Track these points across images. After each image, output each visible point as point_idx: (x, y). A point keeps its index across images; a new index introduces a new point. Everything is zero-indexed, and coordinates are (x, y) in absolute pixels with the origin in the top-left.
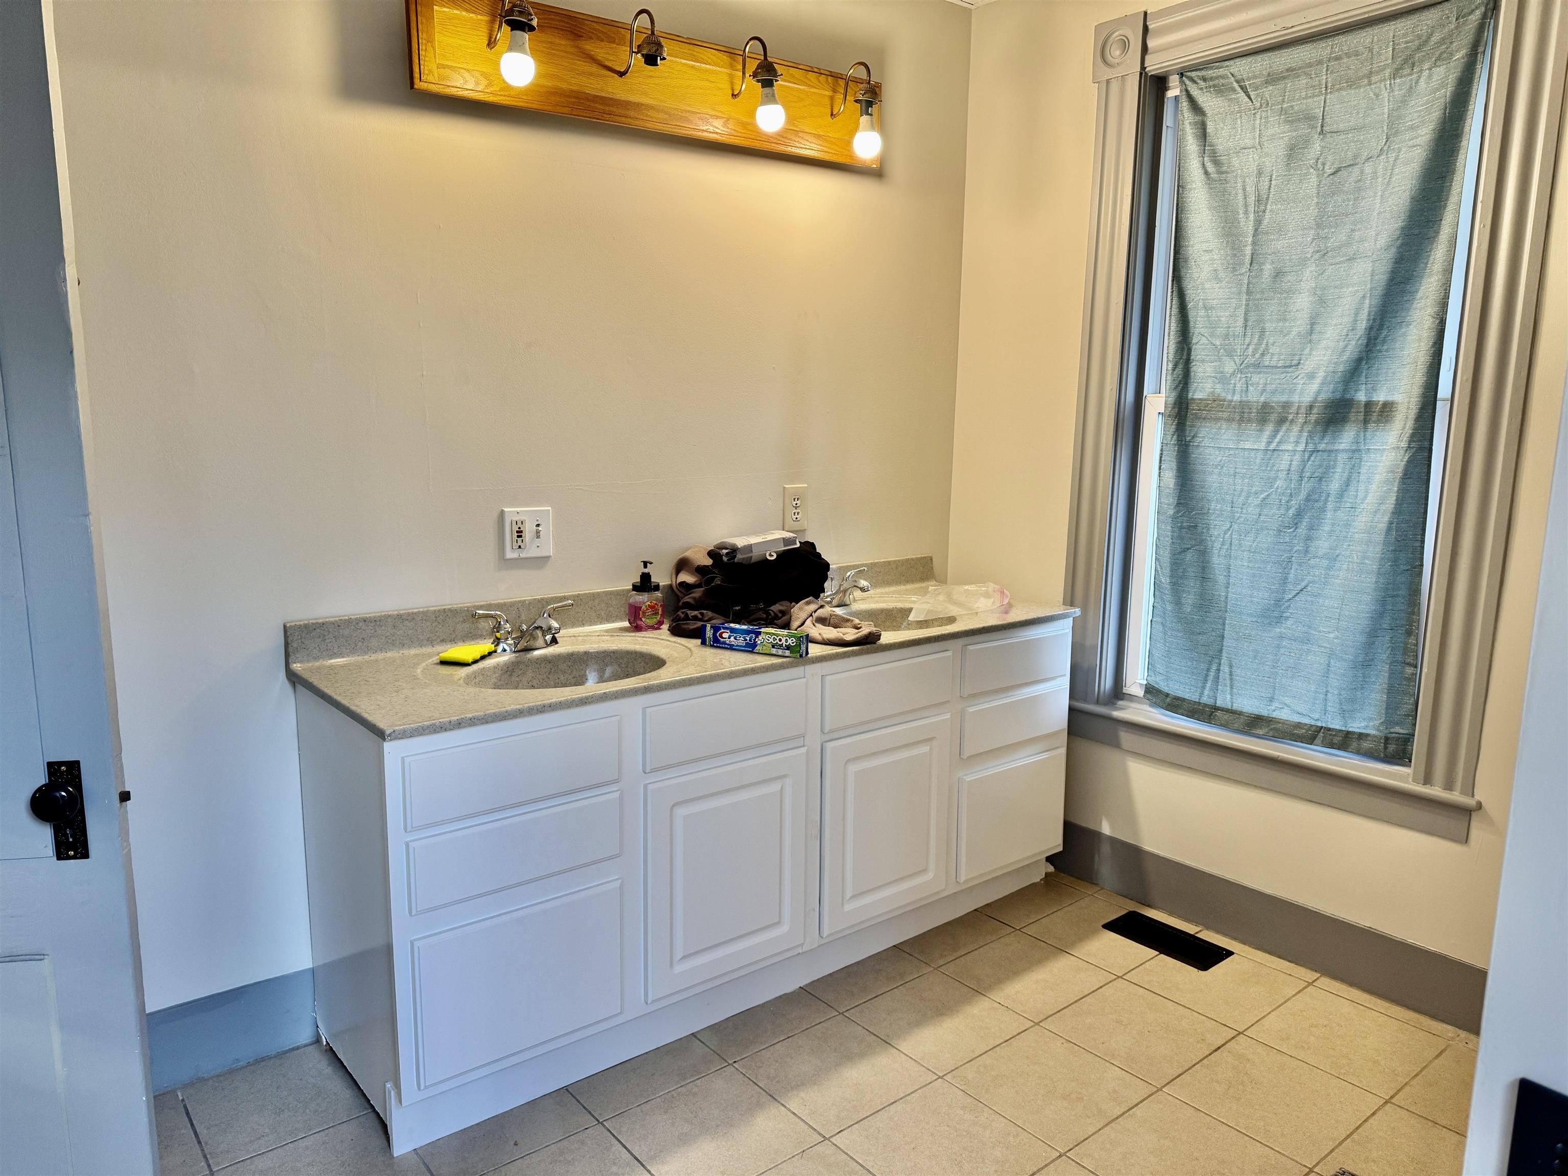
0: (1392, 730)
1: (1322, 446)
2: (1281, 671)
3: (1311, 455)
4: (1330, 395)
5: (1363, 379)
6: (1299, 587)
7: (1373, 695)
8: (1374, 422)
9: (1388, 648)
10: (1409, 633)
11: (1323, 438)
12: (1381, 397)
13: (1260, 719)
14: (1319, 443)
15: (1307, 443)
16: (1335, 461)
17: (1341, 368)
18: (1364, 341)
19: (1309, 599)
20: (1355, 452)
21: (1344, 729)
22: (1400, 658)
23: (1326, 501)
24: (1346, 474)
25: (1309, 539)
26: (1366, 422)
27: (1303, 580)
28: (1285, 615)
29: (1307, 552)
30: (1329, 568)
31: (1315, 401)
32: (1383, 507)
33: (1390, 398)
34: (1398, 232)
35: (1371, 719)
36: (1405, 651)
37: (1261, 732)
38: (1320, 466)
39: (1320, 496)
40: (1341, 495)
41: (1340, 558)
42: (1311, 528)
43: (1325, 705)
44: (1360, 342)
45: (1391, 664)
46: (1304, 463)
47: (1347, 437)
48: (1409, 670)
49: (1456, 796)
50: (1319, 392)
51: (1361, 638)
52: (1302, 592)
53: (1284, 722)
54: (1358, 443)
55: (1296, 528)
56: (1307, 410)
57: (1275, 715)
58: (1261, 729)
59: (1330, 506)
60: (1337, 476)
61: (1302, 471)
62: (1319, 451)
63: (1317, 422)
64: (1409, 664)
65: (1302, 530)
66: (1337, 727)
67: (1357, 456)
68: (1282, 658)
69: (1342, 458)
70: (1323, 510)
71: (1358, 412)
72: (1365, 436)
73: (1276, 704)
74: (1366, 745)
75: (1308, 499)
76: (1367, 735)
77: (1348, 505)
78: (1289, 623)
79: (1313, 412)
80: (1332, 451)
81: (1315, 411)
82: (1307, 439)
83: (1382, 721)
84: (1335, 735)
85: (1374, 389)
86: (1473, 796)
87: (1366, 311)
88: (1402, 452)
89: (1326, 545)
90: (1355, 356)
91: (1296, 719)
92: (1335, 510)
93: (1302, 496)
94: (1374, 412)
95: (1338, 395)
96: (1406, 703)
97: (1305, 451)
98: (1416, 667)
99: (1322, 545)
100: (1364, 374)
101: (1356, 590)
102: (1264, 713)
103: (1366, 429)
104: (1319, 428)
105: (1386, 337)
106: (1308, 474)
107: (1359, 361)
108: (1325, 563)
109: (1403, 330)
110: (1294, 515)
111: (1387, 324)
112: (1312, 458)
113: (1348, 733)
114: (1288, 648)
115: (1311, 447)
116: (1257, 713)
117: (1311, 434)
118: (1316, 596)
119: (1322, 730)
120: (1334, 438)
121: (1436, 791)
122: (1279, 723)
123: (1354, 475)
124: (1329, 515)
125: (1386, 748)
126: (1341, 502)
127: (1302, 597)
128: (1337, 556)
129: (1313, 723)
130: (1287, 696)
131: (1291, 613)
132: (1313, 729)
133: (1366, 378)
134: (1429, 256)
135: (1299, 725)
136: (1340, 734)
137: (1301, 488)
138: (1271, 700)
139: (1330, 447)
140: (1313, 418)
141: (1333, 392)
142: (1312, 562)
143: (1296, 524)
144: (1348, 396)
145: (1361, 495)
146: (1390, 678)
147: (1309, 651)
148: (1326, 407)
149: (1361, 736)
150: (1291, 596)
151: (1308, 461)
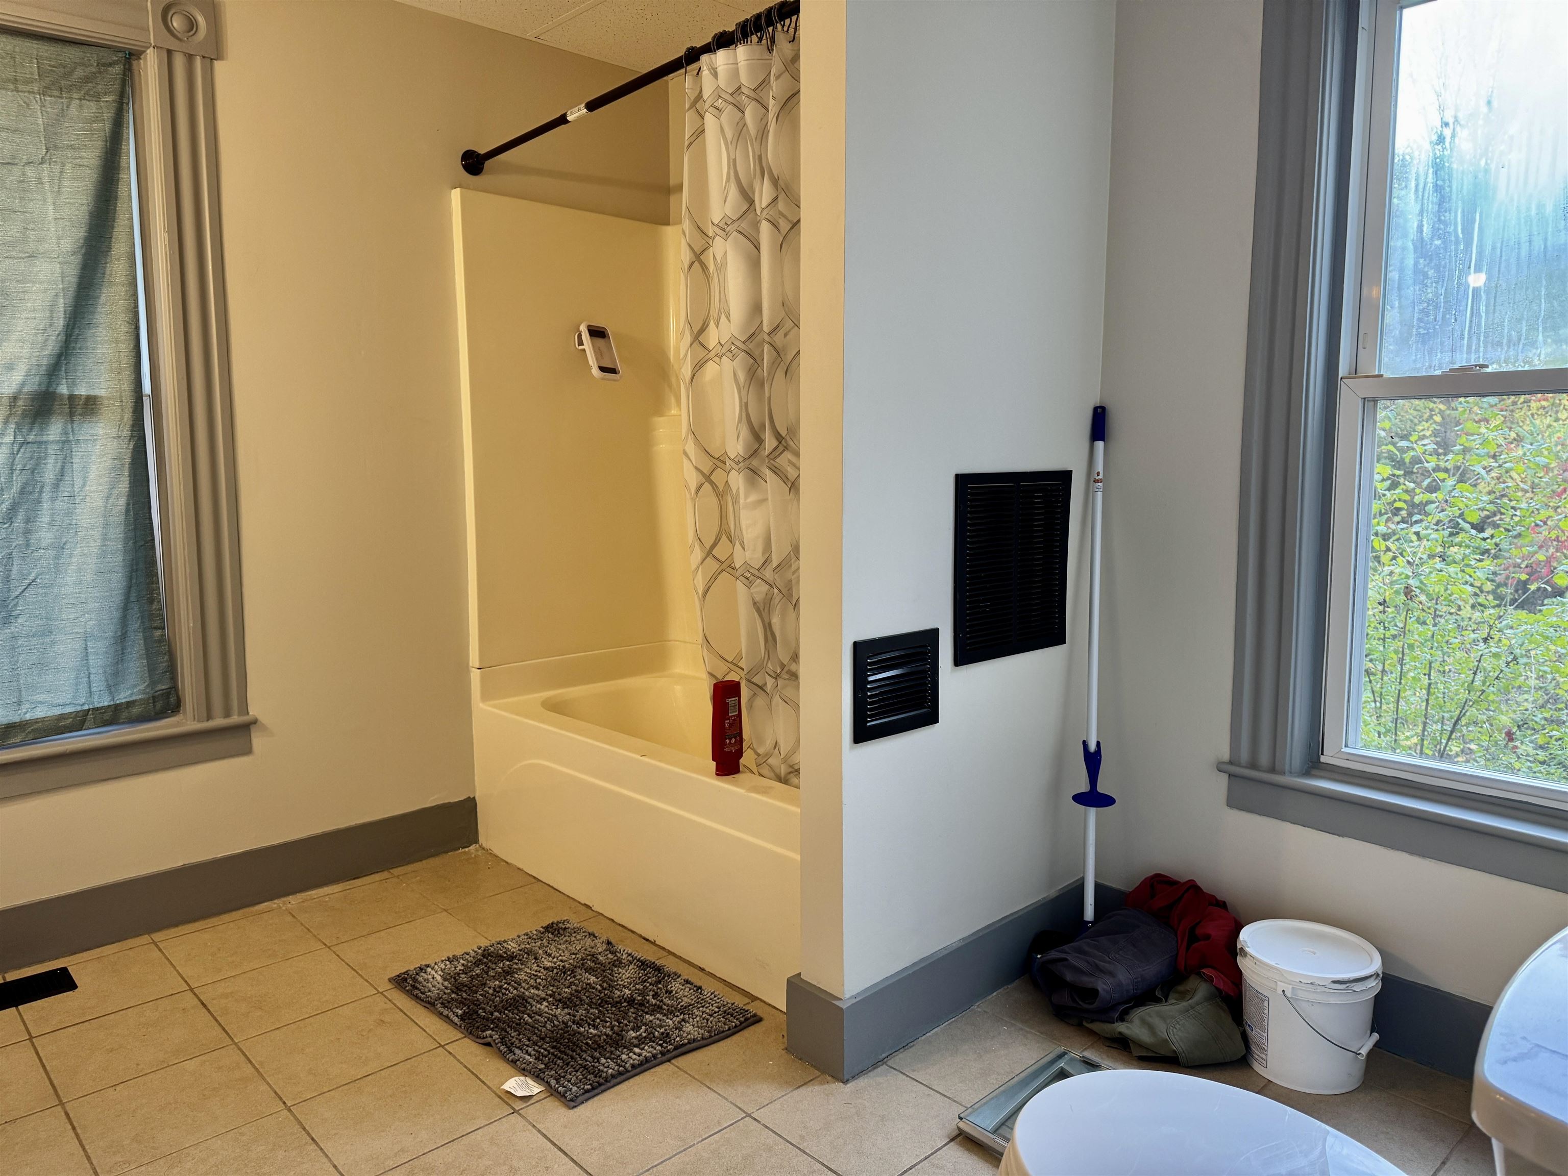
0: (157, 689)
1: (31, 438)
2: (23, 671)
3: (21, 447)
4: (35, 387)
5: (63, 374)
6: (26, 582)
7: (131, 665)
8: (80, 415)
9: (138, 618)
10: (151, 601)
11: (31, 430)
12: (82, 390)
13: (12, 727)
14: (28, 435)
15: (15, 435)
16: (46, 451)
17: (45, 362)
18: (62, 338)
19: (40, 591)
20: (65, 443)
21: (112, 703)
22: (147, 624)
23: (41, 492)
24: (59, 465)
25: (27, 533)
26: (71, 414)
27: (30, 574)
28: (14, 613)
29: (28, 545)
30: (57, 557)
31: (19, 392)
32: (115, 492)
33: (92, 393)
34: (82, 241)
35: (135, 686)
36: (151, 617)
37: (17, 740)
38: (31, 458)
39: (34, 488)
40: (56, 486)
41: (68, 546)
42: (28, 521)
43: (90, 687)
44: (59, 338)
45: (144, 632)
46: (13, 455)
47: (55, 430)
48: (158, 633)
49: (235, 719)
50: (23, 384)
51: (117, 614)
52: (31, 587)
53: (43, 720)
54: (66, 434)
55: (12, 522)
56: (10, 402)
57: (28, 717)
58: (16, 736)
59: (46, 496)
60: (50, 466)
61: (13, 464)
62: (28, 443)
63: (24, 415)
64: (156, 628)
65: (19, 522)
66: (106, 704)
67: (66, 446)
68: (20, 658)
69: (52, 449)
70: (39, 501)
71: (62, 405)
72: (72, 427)
73: (25, 707)
74: (136, 710)
75: (22, 492)
76: (134, 702)
77: (66, 494)
78: (20, 621)
79: (18, 404)
80: (42, 442)
81: (20, 403)
82: (15, 432)
83: (146, 684)
84: (104, 713)
85: (74, 384)
86: (248, 713)
87: (62, 309)
88: (126, 440)
89: (50, 535)
90: (56, 351)
91: (58, 711)
92: (51, 501)
93: (16, 488)
94: (79, 405)
95: (43, 388)
96: (161, 662)
97: (13, 443)
98: (164, 629)
99: (45, 535)
100: (63, 369)
101: (102, 571)
102: (16, 719)
103: (72, 421)
104: (28, 420)
105: (78, 335)
106: (19, 467)
107: (59, 356)
108: (52, 553)
109: (92, 331)
110: (8, 509)
111: (78, 324)
112: (22, 450)
113: (117, 706)
114: (27, 646)
115: (20, 439)
116: (6, 722)
117: (19, 426)
118: (49, 587)
119: (91, 712)
120: (42, 430)
121: (219, 722)
122: (38, 722)
123: (68, 466)
124: (46, 506)
125: (154, 706)
126: (57, 492)
127: (31, 591)
128: (64, 544)
129: (79, 708)
130: (38, 694)
131: (21, 610)
132: (81, 714)
133: (66, 372)
134: (105, 267)
135: (62, 717)
136: (110, 709)
137: (12, 481)
138: (19, 703)
139: (38, 439)
140: (20, 410)
141: (40, 385)
142: (36, 554)
143: (11, 518)
144: (51, 390)
145: (78, 483)
146: (146, 644)
147: (53, 643)
148: (33, 399)
149: (129, 704)
150: (17, 593)
151: (17, 454)
